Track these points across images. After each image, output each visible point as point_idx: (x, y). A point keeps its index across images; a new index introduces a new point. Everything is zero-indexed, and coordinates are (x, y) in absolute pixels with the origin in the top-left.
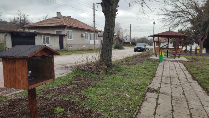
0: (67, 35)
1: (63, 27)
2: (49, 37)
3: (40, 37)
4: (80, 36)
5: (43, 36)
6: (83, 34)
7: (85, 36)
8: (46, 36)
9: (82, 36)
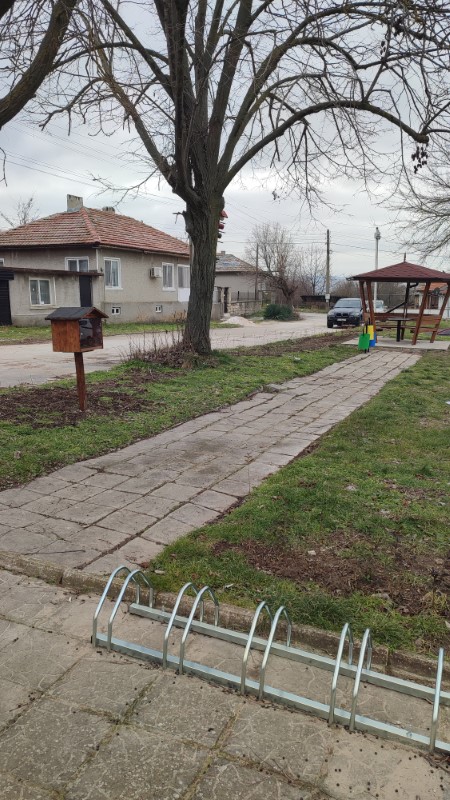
0: (103, 275)
1: (89, 248)
2: (47, 282)
3: (22, 281)
4: (147, 278)
5: (31, 279)
6: (155, 268)
7: (161, 274)
8: (38, 279)
9: (152, 277)
